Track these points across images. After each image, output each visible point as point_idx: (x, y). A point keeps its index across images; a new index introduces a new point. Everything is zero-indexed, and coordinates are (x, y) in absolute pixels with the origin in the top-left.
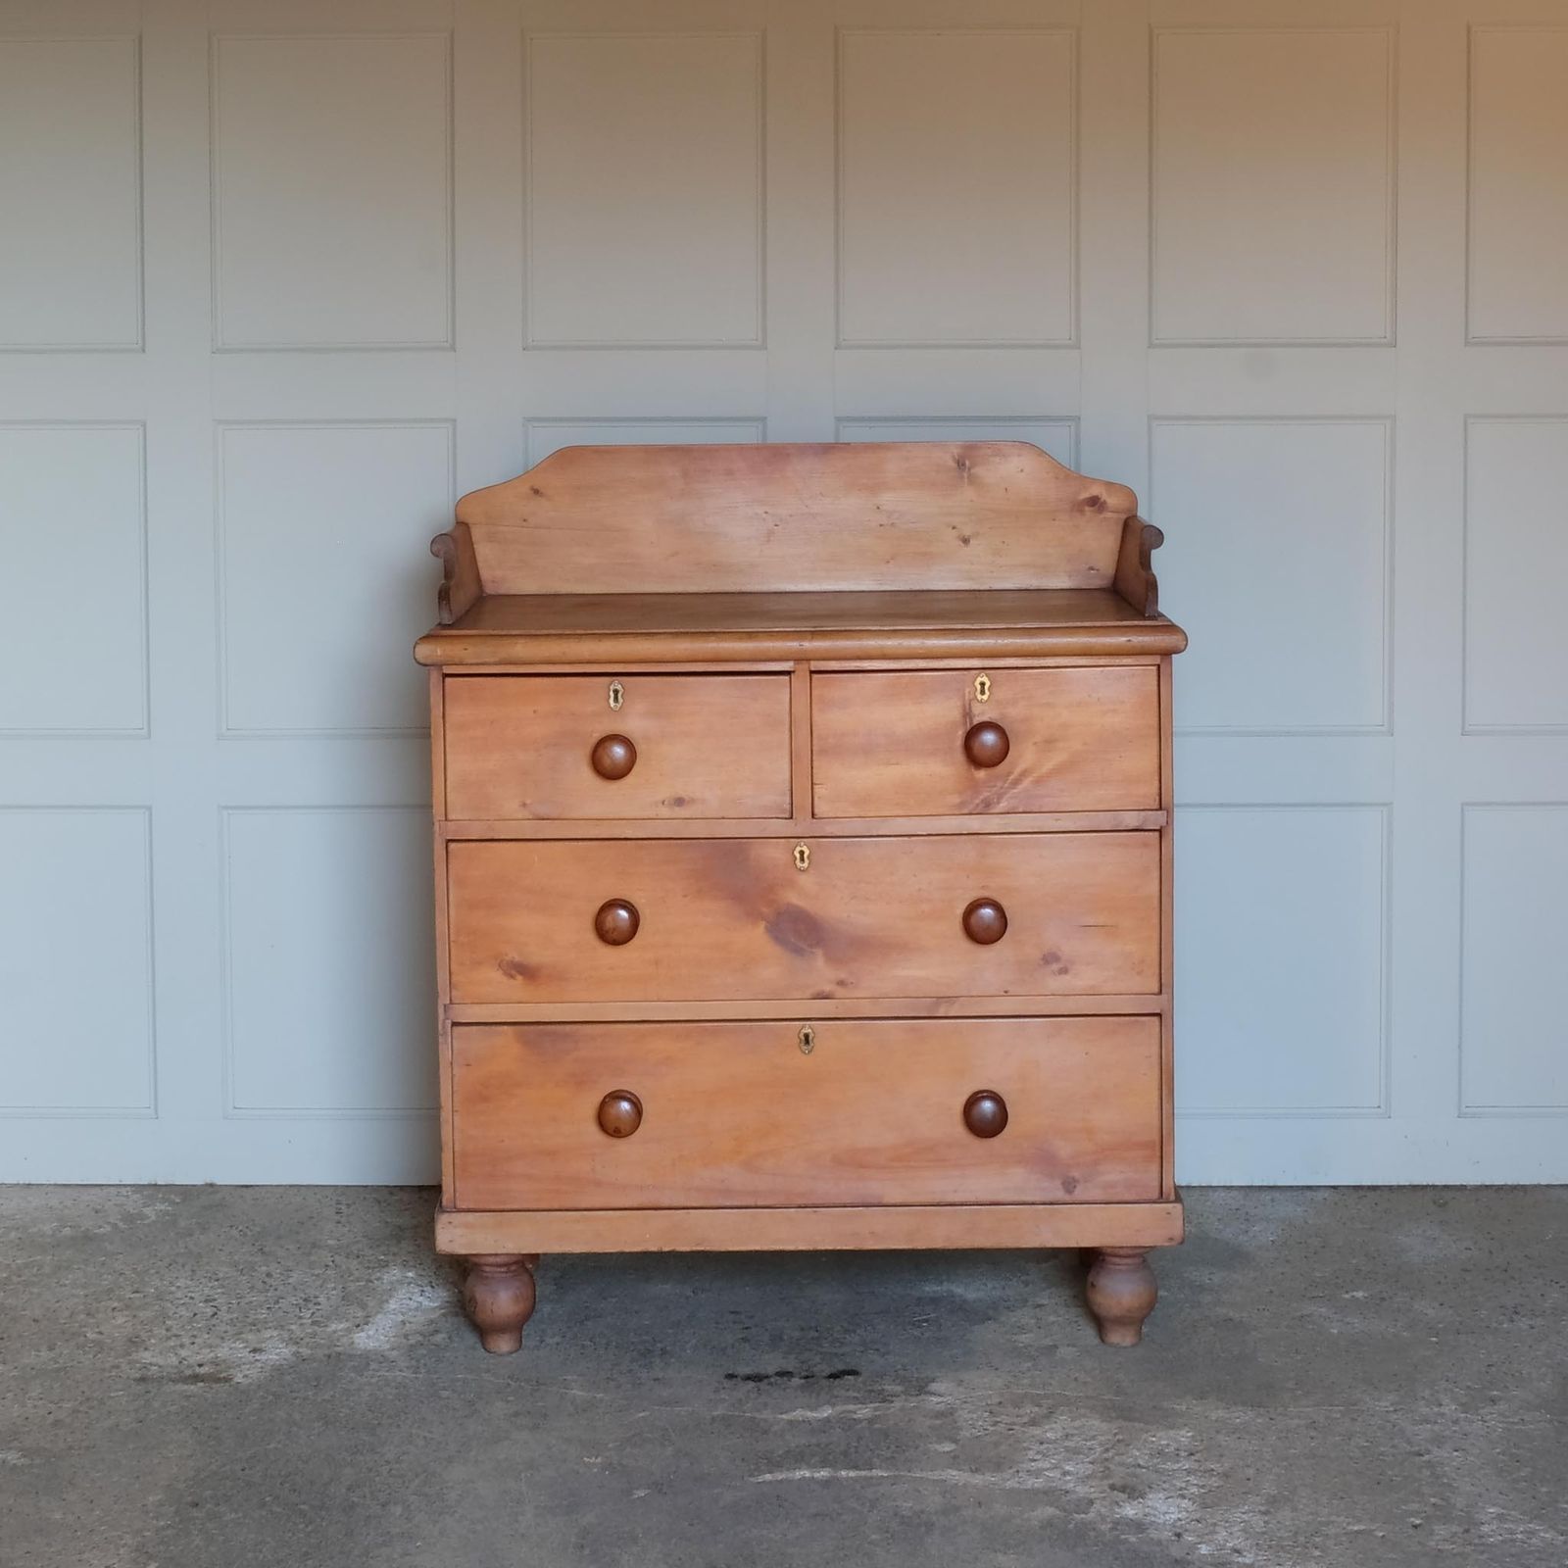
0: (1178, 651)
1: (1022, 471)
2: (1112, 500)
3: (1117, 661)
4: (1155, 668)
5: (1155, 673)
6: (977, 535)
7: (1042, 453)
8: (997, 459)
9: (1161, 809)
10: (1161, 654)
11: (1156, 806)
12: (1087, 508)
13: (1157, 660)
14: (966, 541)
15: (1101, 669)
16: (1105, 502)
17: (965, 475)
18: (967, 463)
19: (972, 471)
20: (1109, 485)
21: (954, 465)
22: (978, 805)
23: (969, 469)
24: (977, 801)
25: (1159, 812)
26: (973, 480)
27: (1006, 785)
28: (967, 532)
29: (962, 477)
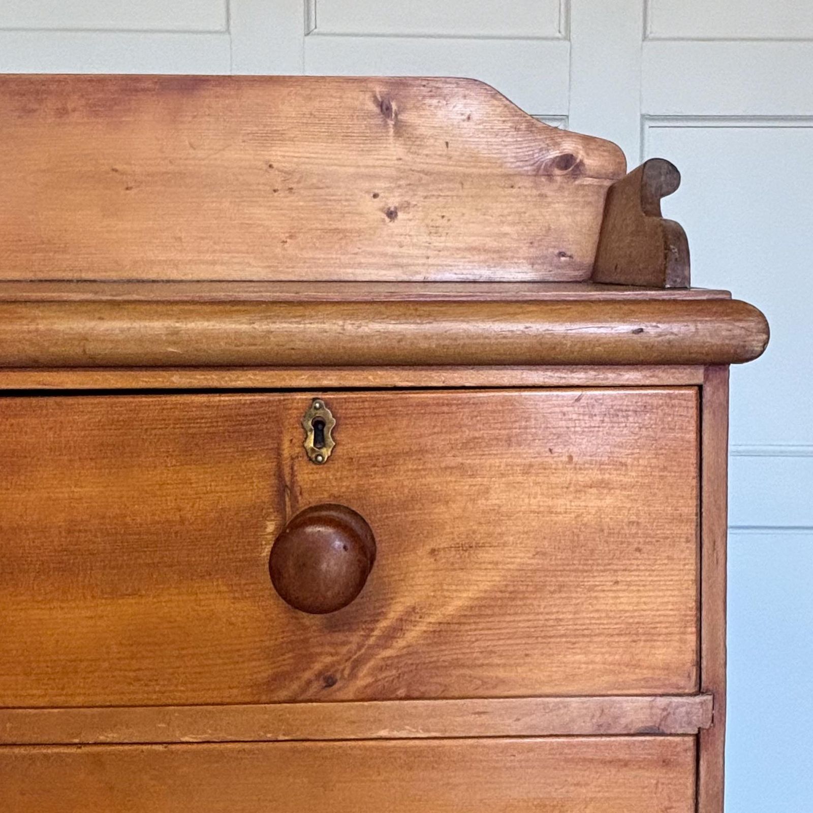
0: (745, 356)
1: (469, 118)
2: (592, 162)
3: (611, 376)
4: (692, 392)
5: (693, 403)
6: (406, 206)
7: (495, 94)
8: (434, 102)
9: (700, 692)
10: (703, 363)
11: (691, 687)
12: (557, 172)
13: (697, 375)
14: (392, 214)
15: (577, 393)
16: (581, 163)
17: (391, 123)
18: (394, 106)
19: (400, 117)
20: (588, 140)
21: (375, 109)
22: (309, 683)
23: (396, 115)
24: (307, 675)
25: (698, 699)
26: (400, 129)
27: (371, 641)
28: (393, 202)
29: (386, 125)
